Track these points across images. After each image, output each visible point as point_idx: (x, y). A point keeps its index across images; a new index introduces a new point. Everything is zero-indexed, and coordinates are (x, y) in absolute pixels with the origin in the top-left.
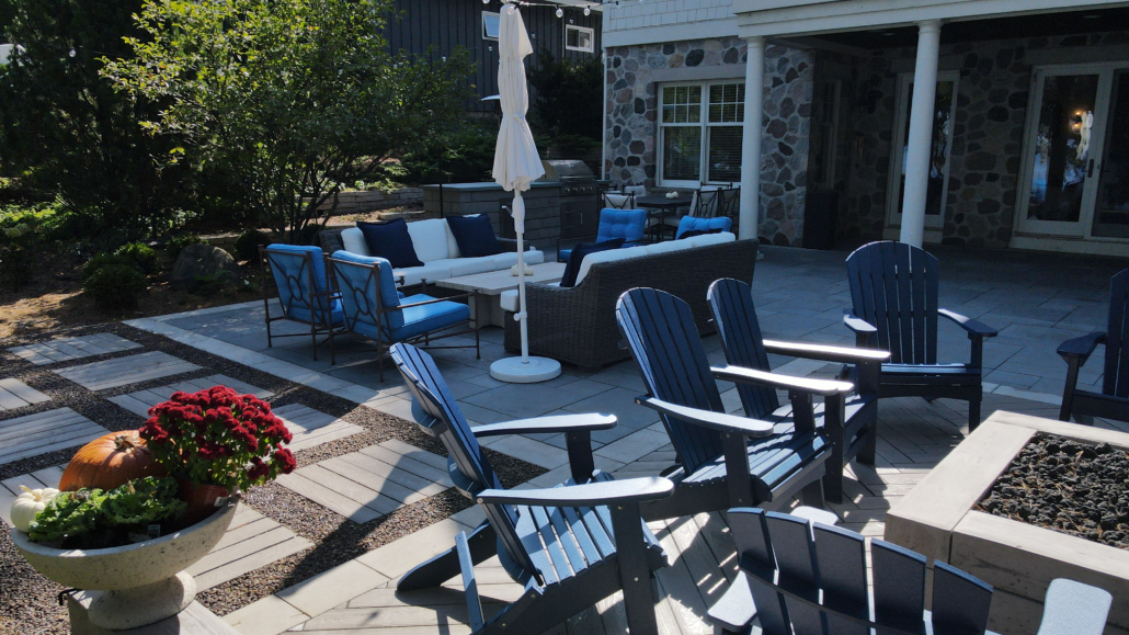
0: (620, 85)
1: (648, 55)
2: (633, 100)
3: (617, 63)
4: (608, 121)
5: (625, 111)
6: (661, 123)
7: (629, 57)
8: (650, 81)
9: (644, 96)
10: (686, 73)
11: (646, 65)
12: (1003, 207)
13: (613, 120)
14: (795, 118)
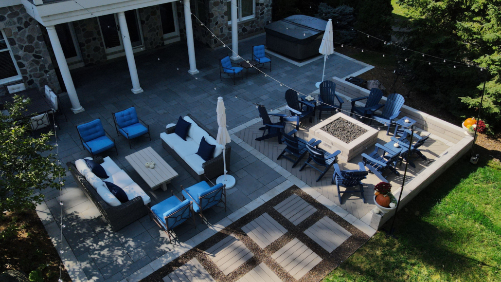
12: (101, 48)
14: (37, 42)
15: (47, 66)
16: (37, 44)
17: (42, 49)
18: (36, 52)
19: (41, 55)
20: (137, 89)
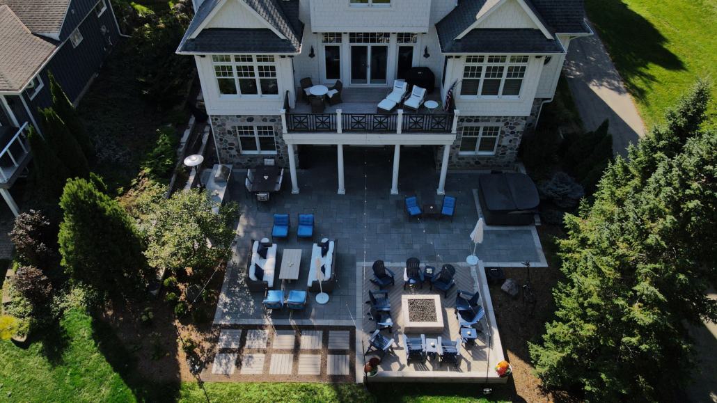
0: (219, 126)
1: (230, 118)
2: (226, 131)
3: (216, 119)
4: (216, 137)
5: (224, 134)
6: (239, 136)
7: (222, 119)
8: (232, 126)
9: (231, 130)
10: (248, 124)
11: (230, 120)
13: (219, 137)
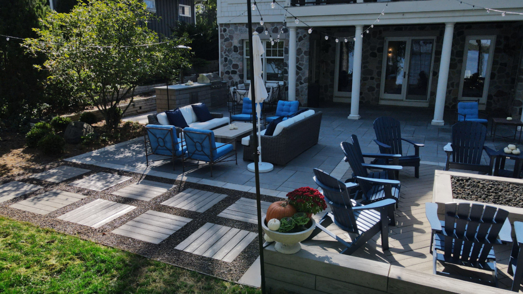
0: (226, 40)
1: (239, 28)
2: (232, 47)
3: (225, 30)
4: (222, 55)
5: (229, 51)
6: (245, 56)
7: (230, 28)
8: (240, 39)
9: (238, 45)
11: (238, 32)
12: (376, 89)
13: (224, 55)
14: (303, 56)
15: (303, 78)
16: (302, 57)
17: (304, 63)
18: (300, 64)
19: (302, 67)
20: (354, 114)
